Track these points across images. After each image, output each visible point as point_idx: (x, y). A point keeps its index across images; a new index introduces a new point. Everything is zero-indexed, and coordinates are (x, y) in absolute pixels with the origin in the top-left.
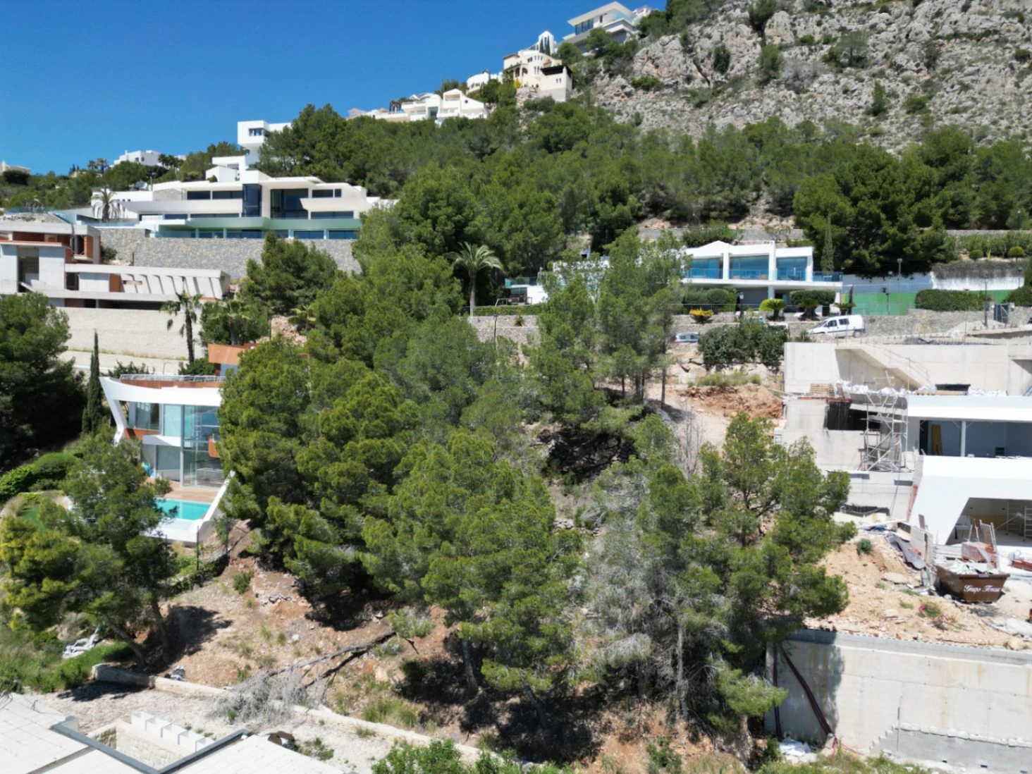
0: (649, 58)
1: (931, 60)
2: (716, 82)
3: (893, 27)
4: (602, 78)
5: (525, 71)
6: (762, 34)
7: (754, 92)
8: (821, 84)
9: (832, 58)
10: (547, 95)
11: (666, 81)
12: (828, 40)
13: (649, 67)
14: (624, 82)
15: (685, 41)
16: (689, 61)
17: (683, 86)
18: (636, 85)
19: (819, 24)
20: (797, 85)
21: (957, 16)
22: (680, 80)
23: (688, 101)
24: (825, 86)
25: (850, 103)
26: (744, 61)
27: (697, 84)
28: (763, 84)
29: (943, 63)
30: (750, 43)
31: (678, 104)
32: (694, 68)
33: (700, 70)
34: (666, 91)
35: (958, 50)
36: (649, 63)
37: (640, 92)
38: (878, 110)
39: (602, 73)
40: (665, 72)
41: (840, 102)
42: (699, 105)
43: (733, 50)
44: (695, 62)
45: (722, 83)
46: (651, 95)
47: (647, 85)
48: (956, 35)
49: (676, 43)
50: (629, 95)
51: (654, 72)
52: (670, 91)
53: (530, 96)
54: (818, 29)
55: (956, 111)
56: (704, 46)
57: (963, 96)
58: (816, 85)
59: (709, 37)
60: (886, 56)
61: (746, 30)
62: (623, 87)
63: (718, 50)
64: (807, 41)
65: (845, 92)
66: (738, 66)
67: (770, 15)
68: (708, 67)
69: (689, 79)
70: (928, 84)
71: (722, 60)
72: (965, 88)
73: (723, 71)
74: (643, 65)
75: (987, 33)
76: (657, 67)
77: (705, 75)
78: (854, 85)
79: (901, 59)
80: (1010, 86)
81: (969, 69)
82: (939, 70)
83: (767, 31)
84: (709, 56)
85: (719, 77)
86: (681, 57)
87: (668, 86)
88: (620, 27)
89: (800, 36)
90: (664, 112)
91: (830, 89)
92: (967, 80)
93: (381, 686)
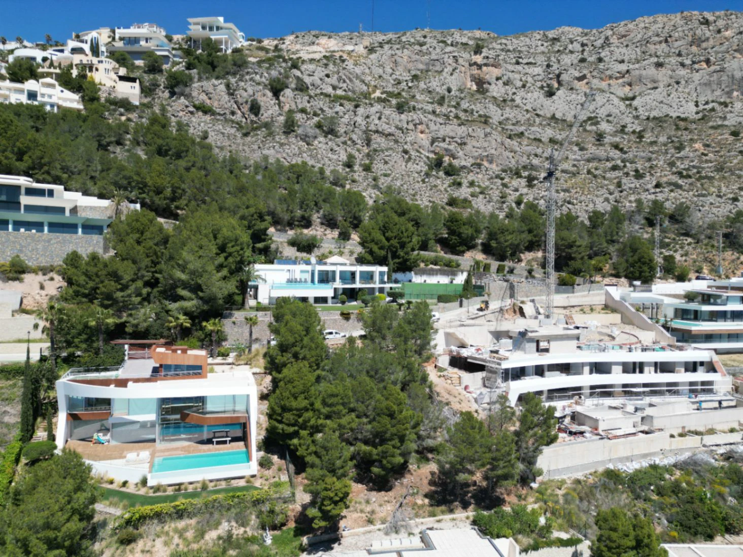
0: (203, 91)
1: (368, 142)
2: (252, 121)
3: (347, 116)
4: (163, 92)
5: (97, 70)
6: (278, 99)
7: (282, 138)
8: (320, 142)
9: (319, 126)
10: (125, 96)
11: (218, 110)
12: (315, 114)
13: (203, 97)
14: (187, 103)
15: (228, 86)
16: (232, 101)
17: (229, 116)
18: (198, 108)
19: (309, 102)
20: (305, 138)
21: (377, 121)
22: (227, 112)
23: (238, 130)
24: (321, 143)
25: (335, 157)
26: (270, 112)
27: (238, 117)
28: (287, 133)
29: (374, 146)
30: (272, 102)
31: (233, 131)
32: (235, 106)
33: (239, 109)
34: (218, 117)
35: (379, 140)
36: (204, 94)
37: (200, 113)
38: (349, 165)
39: (161, 87)
40: (216, 104)
41: (330, 155)
42: (246, 135)
43: (262, 104)
44: (236, 102)
45: (256, 122)
46: (208, 118)
47: (205, 110)
48: (377, 132)
49: (222, 87)
50: (192, 113)
51: (208, 101)
52: (222, 118)
53: (109, 94)
54: (308, 105)
55: (385, 175)
56: (242, 95)
57: (386, 167)
58: (316, 142)
59: (246, 91)
60: (345, 132)
61: (270, 94)
62: (187, 107)
63: (252, 101)
64: (303, 111)
65: (332, 150)
66: (265, 115)
67: (282, 90)
68: (246, 108)
69: (233, 113)
70: (368, 155)
71: (255, 108)
72: (386, 163)
73: (256, 115)
74: (199, 94)
75: (390, 134)
76: (210, 99)
77: (243, 113)
78: (336, 148)
79: (354, 137)
80: (404, 167)
81: (386, 153)
82: (372, 148)
83: (281, 98)
84: (246, 102)
85: (253, 117)
86: (227, 98)
87: (219, 114)
88: (166, 53)
89: (300, 107)
90: (223, 133)
91: (324, 147)
92: (387, 159)
93: (423, 506)
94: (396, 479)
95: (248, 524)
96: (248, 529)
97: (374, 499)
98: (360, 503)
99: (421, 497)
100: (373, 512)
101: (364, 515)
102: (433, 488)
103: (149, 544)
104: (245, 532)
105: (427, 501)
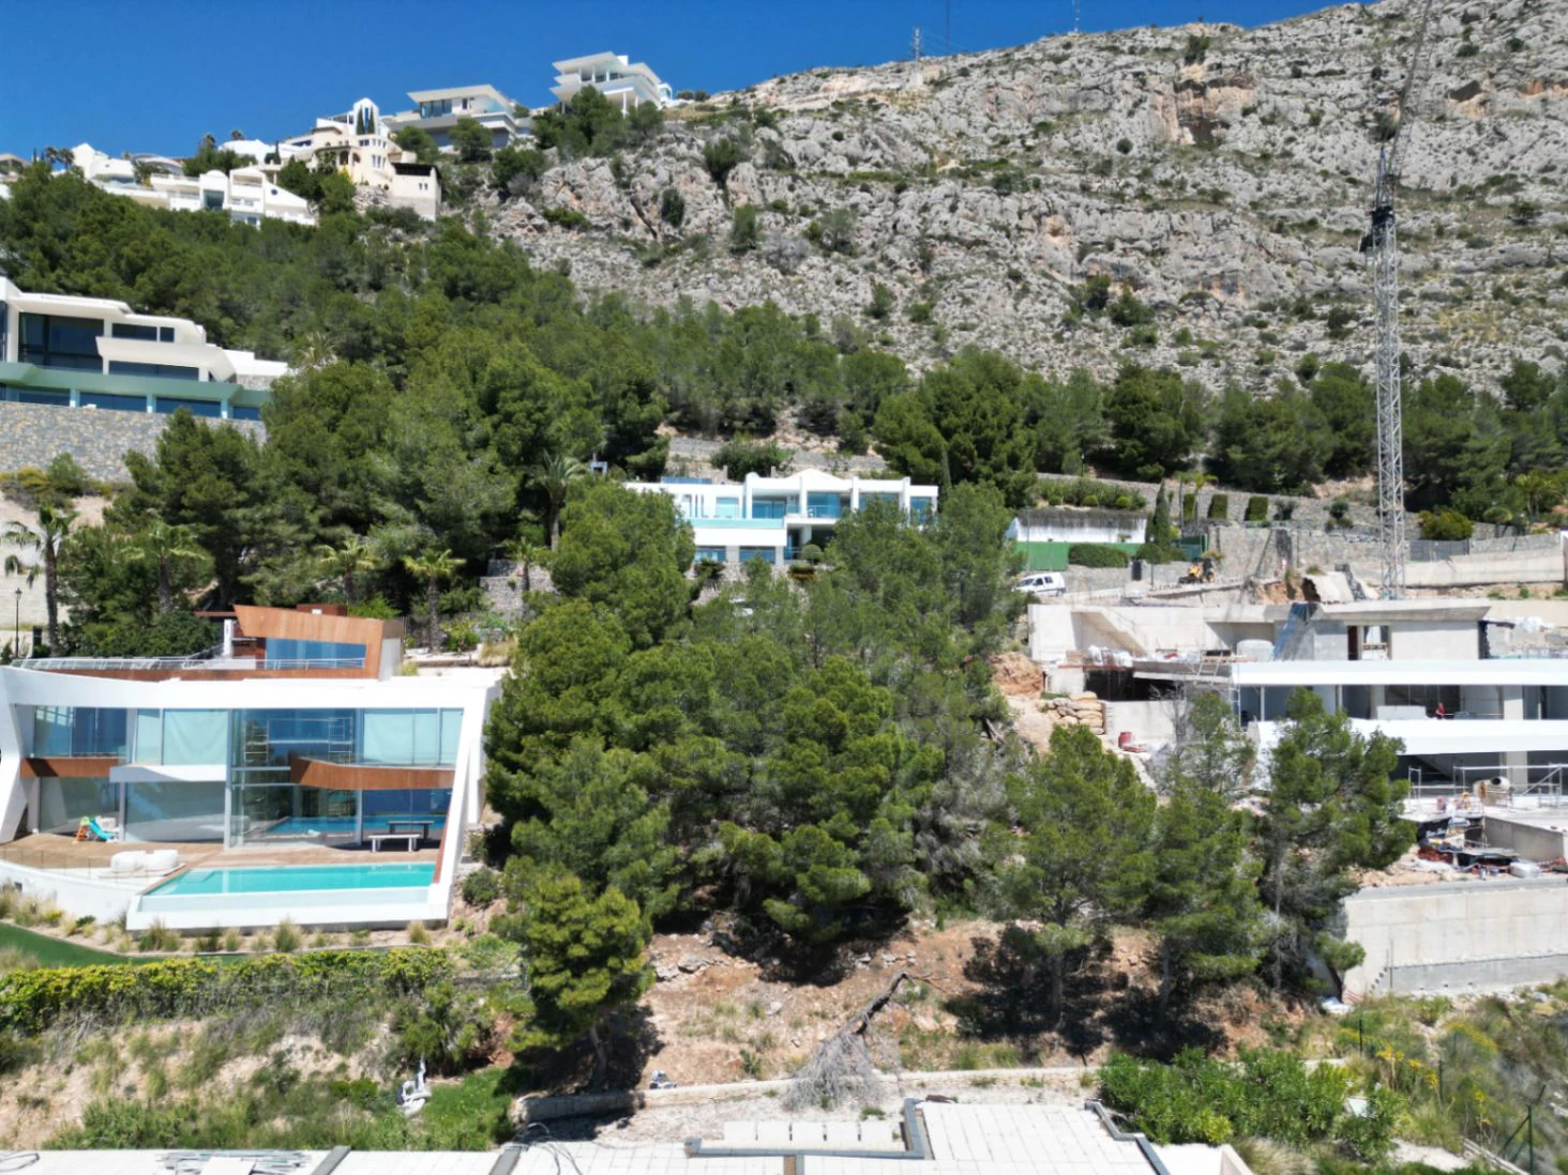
0: (566, 183)
1: (926, 262)
2: (666, 237)
3: (877, 212)
4: (488, 195)
5: (357, 158)
6: (722, 185)
7: (729, 262)
8: (811, 267)
9: (813, 235)
10: (406, 204)
11: (595, 221)
12: (805, 213)
13: (566, 195)
14: (531, 209)
15: (617, 169)
16: (625, 199)
17: (618, 231)
18: (552, 218)
19: (791, 188)
20: (781, 261)
21: (946, 216)
22: (615, 222)
23: (634, 255)
24: (815, 269)
25: (847, 297)
26: (705, 215)
27: (638, 231)
28: (738, 252)
29: (939, 269)
30: (710, 194)
31: (623, 258)
32: (632, 210)
33: (641, 214)
34: (595, 234)
35: (950, 255)
36: (567, 190)
37: (558, 229)
38: (878, 312)
39: (485, 187)
40: (591, 208)
41: (834, 293)
42: (651, 264)
43: (688, 198)
44: (633, 202)
45: (675, 239)
46: (573, 236)
47: (566, 220)
48: (947, 238)
49: (605, 172)
50: (540, 229)
51: (575, 204)
52: (602, 235)
53: (376, 201)
54: (791, 195)
55: (964, 328)
56: (646, 185)
57: (967, 311)
58: (803, 268)
59: (654, 174)
60: (873, 246)
61: (704, 176)
62: (530, 217)
63: (667, 194)
64: (778, 207)
65: (838, 282)
66: (695, 221)
67: (733, 164)
68: (653, 212)
69: (627, 224)
70: (925, 290)
71: (673, 209)
72: (967, 302)
73: (676, 222)
74: (557, 190)
75: (977, 242)
76: (579, 197)
77: (648, 223)
78: (848, 277)
79: (893, 253)
80: (1009, 308)
81: (968, 281)
82: (933, 275)
83: (730, 184)
84: (655, 199)
85: (669, 229)
86: (614, 192)
87: (597, 228)
88: (500, 124)
89: (771, 200)
90: (602, 265)
91: (821, 276)
92: (968, 293)
93: (937, 1036)
94: (859, 952)
95: (358, 1046)
96: (353, 1061)
97: (776, 1005)
98: (732, 1012)
99: (931, 1008)
100: (766, 1042)
101: (734, 1048)
102: (978, 987)
103: (52, 1081)
104: (343, 1068)
105: (951, 1022)
